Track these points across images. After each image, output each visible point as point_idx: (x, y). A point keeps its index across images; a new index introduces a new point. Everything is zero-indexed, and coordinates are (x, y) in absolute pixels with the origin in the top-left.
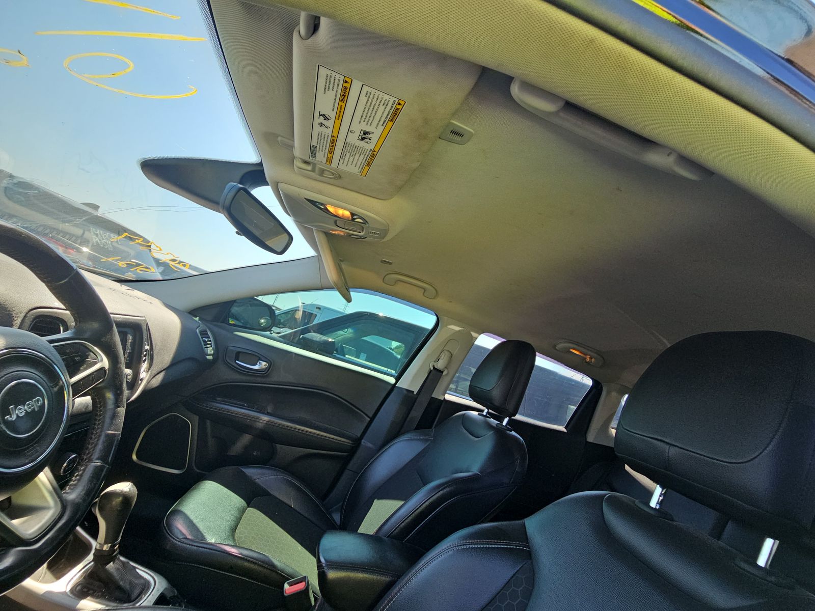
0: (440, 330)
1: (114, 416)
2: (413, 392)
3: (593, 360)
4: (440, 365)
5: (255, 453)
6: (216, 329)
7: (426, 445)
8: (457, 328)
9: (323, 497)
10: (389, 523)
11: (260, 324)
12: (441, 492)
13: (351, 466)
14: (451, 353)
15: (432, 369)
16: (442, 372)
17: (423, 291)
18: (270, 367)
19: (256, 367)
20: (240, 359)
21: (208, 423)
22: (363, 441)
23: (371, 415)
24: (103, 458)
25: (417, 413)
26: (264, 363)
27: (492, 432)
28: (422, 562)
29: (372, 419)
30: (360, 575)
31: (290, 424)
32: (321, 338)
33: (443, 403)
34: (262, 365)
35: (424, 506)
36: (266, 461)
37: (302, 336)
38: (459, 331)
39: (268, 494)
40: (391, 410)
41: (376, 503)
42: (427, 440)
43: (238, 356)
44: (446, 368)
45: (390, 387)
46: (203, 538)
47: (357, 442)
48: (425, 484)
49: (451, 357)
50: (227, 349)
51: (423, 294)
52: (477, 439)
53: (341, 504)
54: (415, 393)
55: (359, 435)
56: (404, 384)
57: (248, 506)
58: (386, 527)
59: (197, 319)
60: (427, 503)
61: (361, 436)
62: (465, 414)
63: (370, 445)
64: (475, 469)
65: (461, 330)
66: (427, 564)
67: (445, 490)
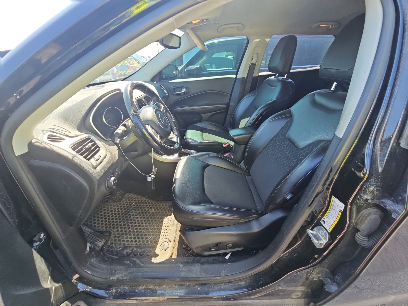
0: (250, 44)
1: (171, 117)
2: (245, 78)
3: (333, 26)
4: (253, 62)
5: (195, 120)
6: (162, 83)
7: (254, 97)
8: (258, 40)
9: (223, 125)
10: (248, 123)
11: (174, 74)
12: (262, 110)
13: (229, 113)
14: (257, 54)
15: (250, 64)
16: (255, 64)
17: (237, 28)
18: (187, 89)
19: (183, 92)
20: (176, 91)
21: (177, 115)
22: (230, 103)
23: (230, 93)
24: (175, 126)
25: (248, 86)
26: (184, 89)
27: (280, 83)
28: (259, 128)
29: (231, 95)
30: (243, 136)
31: (203, 107)
32: (194, 67)
33: (259, 78)
34: (184, 90)
35: (258, 115)
36: (200, 120)
37: (186, 70)
38: (259, 41)
39: (206, 129)
40: (238, 89)
41: (241, 121)
42: (255, 95)
43: (174, 90)
44: (257, 61)
45: (234, 79)
46: (197, 141)
47: (228, 105)
48: (256, 109)
49: (258, 55)
50: (170, 89)
51: (238, 30)
52: (274, 88)
53: (230, 125)
54: (246, 78)
55: (228, 102)
56: (240, 76)
57: (203, 133)
58: (247, 125)
59: (155, 82)
60: (259, 114)
61: (229, 102)
62: (268, 79)
63: (233, 104)
64: (274, 99)
65: (260, 40)
66: (261, 128)
67: (264, 109)
